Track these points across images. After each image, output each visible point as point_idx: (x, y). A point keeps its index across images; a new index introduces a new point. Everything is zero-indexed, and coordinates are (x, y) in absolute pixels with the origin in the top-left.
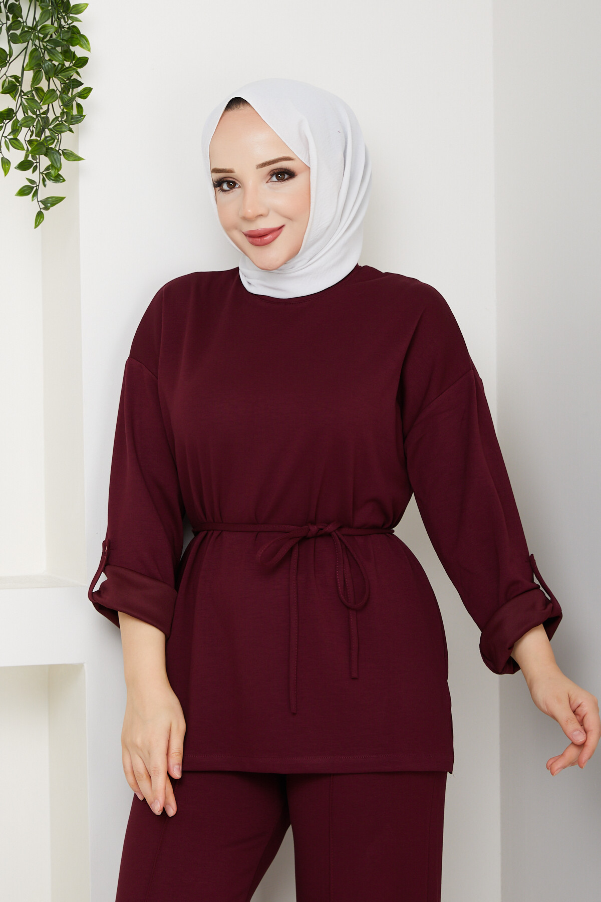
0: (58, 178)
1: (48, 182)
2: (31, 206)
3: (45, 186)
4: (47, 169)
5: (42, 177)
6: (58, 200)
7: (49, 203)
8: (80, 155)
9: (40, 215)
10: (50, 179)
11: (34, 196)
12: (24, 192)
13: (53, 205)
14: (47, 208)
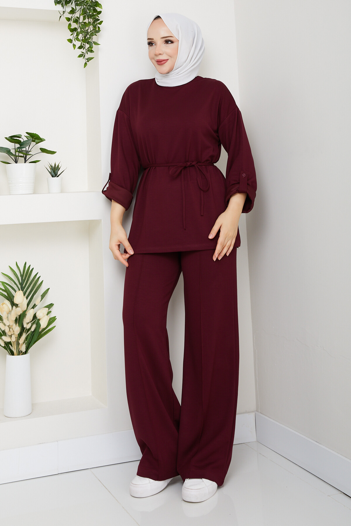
0: (92, 51)
1: (88, 52)
2: (83, 60)
3: (87, 54)
4: (88, 48)
5: (86, 51)
6: (92, 58)
7: (89, 59)
8: (99, 43)
9: (86, 63)
10: (89, 52)
11: (83, 57)
12: (80, 56)
13: (90, 60)
14: (88, 61)
